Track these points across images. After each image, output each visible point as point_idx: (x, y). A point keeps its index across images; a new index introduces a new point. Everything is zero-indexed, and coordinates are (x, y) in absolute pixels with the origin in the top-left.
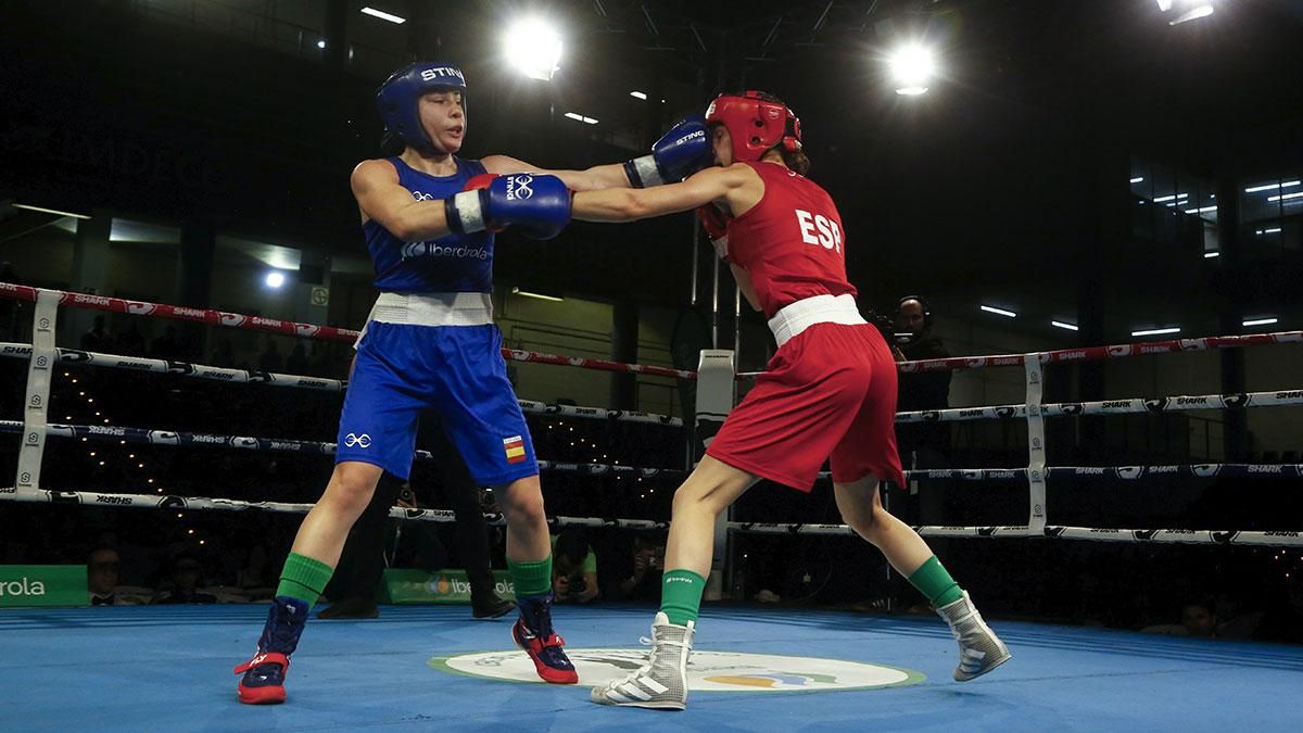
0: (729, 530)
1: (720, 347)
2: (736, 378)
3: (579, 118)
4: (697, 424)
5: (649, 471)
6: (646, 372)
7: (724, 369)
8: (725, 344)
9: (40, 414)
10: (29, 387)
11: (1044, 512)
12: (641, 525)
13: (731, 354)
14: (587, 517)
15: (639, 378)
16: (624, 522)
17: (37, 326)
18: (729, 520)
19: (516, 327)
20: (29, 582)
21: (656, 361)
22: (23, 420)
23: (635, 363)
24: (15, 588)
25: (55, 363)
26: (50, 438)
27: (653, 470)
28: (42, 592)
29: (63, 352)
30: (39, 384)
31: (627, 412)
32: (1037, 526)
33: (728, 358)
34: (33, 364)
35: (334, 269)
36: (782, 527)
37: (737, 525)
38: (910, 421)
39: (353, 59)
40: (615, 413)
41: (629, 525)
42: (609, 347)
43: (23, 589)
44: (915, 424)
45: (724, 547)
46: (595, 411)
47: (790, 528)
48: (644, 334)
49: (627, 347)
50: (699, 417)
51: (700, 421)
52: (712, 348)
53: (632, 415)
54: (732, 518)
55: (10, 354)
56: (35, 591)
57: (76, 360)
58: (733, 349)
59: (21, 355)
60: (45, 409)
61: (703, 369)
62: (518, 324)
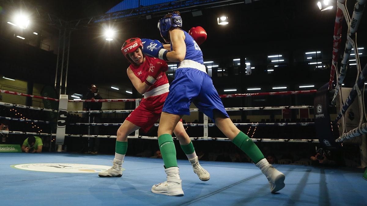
0: (65, 136)
2: (68, 101)
5: (36, 121)
7: (66, 99)
11: (138, 133)
15: (33, 99)
16: (28, 133)
18: (65, 134)
19: (2, 86)
23: (32, 95)
27: (37, 121)
32: (137, 136)
36: (78, 136)
37: (67, 135)
38: (109, 113)
40: (28, 107)
42: (26, 92)
44: (111, 113)
45: (64, 140)
46: (23, 106)
47: (80, 136)
48: (34, 89)
49: (30, 91)
50: (59, 110)
51: (60, 111)
52: (64, 94)
53: (33, 108)
58: (67, 95)
61: (61, 99)
62: (3, 85)
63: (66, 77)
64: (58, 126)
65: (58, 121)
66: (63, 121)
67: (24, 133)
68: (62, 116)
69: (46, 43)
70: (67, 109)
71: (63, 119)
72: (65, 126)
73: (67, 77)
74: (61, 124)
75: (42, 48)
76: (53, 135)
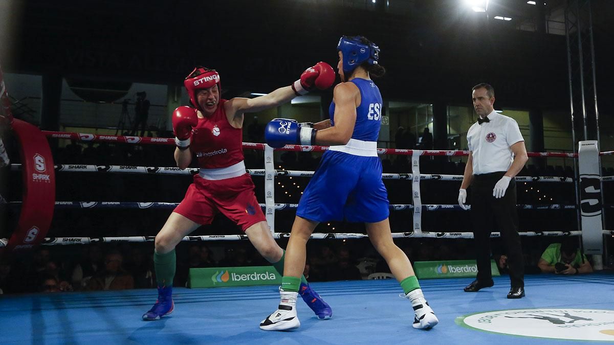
0: (603, 235)
1: (589, 139)
2: (600, 155)
3: (502, 18)
4: (581, 180)
6: (550, 156)
7: (593, 151)
8: (592, 137)
9: (271, 200)
10: (266, 188)
12: (555, 234)
13: (596, 142)
14: (526, 232)
16: (546, 233)
17: (266, 161)
18: (603, 229)
20: (269, 274)
21: (555, 150)
22: (265, 203)
24: (264, 277)
25: (275, 176)
26: (276, 210)
28: (275, 278)
29: (278, 171)
30: (269, 187)
31: (542, 177)
33: (595, 145)
34: (266, 178)
35: (390, 107)
37: (608, 232)
39: (389, 6)
40: (536, 178)
41: (549, 234)
43: (267, 277)
45: (602, 244)
46: (525, 178)
48: (546, 124)
50: (581, 177)
51: (582, 179)
52: (584, 140)
53: (545, 178)
54: (605, 228)
55: (257, 174)
56: (272, 278)
57: (284, 175)
58: (597, 140)
59: (262, 174)
60: (273, 197)
61: (581, 152)
63: (594, 98)
64: (583, 213)
65: (582, 202)
66: (593, 202)
67: (540, 234)
68: (590, 189)
69: (557, 19)
70: (598, 174)
71: (592, 196)
72: (600, 212)
73: (596, 97)
74: (589, 209)
75: (552, 32)
76: (574, 233)
